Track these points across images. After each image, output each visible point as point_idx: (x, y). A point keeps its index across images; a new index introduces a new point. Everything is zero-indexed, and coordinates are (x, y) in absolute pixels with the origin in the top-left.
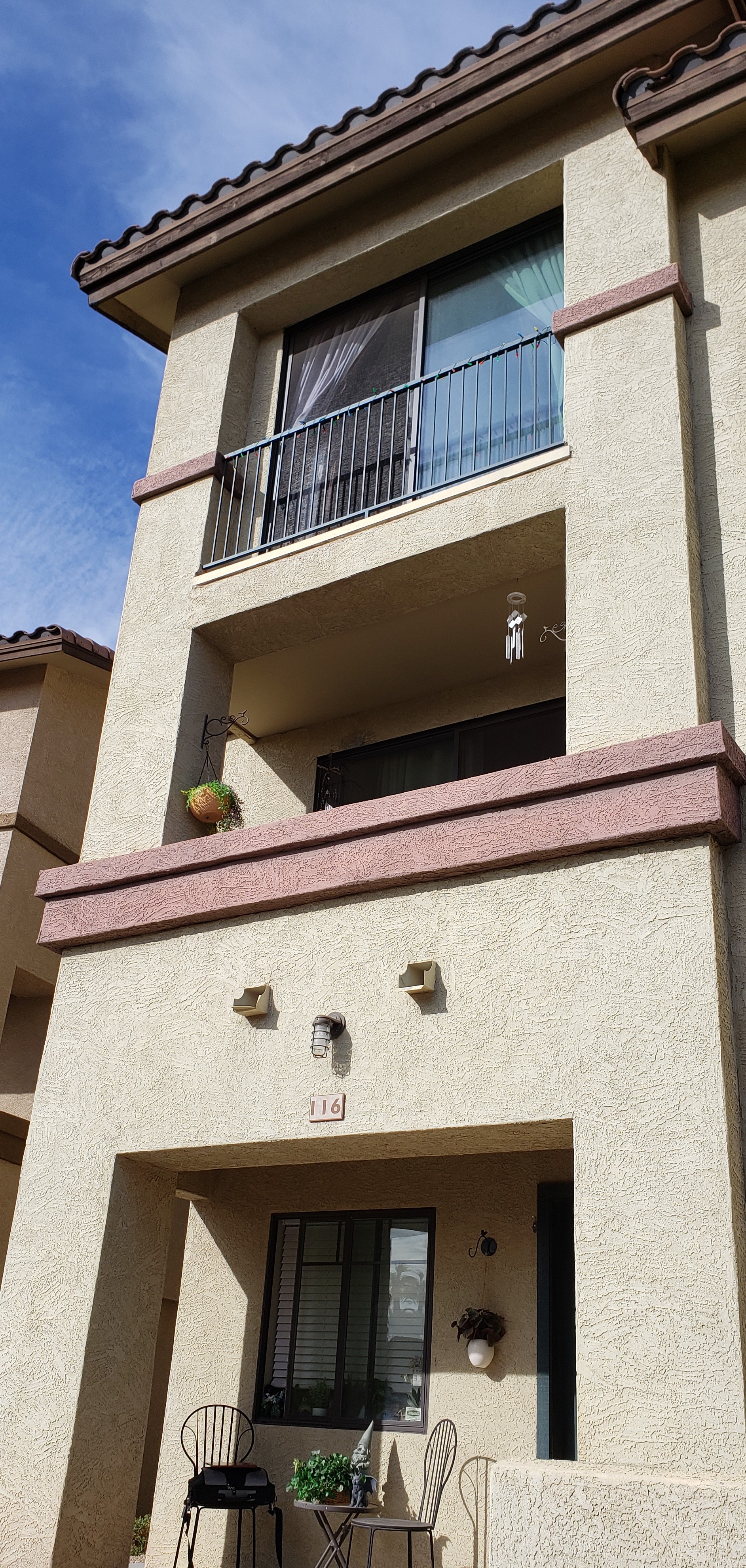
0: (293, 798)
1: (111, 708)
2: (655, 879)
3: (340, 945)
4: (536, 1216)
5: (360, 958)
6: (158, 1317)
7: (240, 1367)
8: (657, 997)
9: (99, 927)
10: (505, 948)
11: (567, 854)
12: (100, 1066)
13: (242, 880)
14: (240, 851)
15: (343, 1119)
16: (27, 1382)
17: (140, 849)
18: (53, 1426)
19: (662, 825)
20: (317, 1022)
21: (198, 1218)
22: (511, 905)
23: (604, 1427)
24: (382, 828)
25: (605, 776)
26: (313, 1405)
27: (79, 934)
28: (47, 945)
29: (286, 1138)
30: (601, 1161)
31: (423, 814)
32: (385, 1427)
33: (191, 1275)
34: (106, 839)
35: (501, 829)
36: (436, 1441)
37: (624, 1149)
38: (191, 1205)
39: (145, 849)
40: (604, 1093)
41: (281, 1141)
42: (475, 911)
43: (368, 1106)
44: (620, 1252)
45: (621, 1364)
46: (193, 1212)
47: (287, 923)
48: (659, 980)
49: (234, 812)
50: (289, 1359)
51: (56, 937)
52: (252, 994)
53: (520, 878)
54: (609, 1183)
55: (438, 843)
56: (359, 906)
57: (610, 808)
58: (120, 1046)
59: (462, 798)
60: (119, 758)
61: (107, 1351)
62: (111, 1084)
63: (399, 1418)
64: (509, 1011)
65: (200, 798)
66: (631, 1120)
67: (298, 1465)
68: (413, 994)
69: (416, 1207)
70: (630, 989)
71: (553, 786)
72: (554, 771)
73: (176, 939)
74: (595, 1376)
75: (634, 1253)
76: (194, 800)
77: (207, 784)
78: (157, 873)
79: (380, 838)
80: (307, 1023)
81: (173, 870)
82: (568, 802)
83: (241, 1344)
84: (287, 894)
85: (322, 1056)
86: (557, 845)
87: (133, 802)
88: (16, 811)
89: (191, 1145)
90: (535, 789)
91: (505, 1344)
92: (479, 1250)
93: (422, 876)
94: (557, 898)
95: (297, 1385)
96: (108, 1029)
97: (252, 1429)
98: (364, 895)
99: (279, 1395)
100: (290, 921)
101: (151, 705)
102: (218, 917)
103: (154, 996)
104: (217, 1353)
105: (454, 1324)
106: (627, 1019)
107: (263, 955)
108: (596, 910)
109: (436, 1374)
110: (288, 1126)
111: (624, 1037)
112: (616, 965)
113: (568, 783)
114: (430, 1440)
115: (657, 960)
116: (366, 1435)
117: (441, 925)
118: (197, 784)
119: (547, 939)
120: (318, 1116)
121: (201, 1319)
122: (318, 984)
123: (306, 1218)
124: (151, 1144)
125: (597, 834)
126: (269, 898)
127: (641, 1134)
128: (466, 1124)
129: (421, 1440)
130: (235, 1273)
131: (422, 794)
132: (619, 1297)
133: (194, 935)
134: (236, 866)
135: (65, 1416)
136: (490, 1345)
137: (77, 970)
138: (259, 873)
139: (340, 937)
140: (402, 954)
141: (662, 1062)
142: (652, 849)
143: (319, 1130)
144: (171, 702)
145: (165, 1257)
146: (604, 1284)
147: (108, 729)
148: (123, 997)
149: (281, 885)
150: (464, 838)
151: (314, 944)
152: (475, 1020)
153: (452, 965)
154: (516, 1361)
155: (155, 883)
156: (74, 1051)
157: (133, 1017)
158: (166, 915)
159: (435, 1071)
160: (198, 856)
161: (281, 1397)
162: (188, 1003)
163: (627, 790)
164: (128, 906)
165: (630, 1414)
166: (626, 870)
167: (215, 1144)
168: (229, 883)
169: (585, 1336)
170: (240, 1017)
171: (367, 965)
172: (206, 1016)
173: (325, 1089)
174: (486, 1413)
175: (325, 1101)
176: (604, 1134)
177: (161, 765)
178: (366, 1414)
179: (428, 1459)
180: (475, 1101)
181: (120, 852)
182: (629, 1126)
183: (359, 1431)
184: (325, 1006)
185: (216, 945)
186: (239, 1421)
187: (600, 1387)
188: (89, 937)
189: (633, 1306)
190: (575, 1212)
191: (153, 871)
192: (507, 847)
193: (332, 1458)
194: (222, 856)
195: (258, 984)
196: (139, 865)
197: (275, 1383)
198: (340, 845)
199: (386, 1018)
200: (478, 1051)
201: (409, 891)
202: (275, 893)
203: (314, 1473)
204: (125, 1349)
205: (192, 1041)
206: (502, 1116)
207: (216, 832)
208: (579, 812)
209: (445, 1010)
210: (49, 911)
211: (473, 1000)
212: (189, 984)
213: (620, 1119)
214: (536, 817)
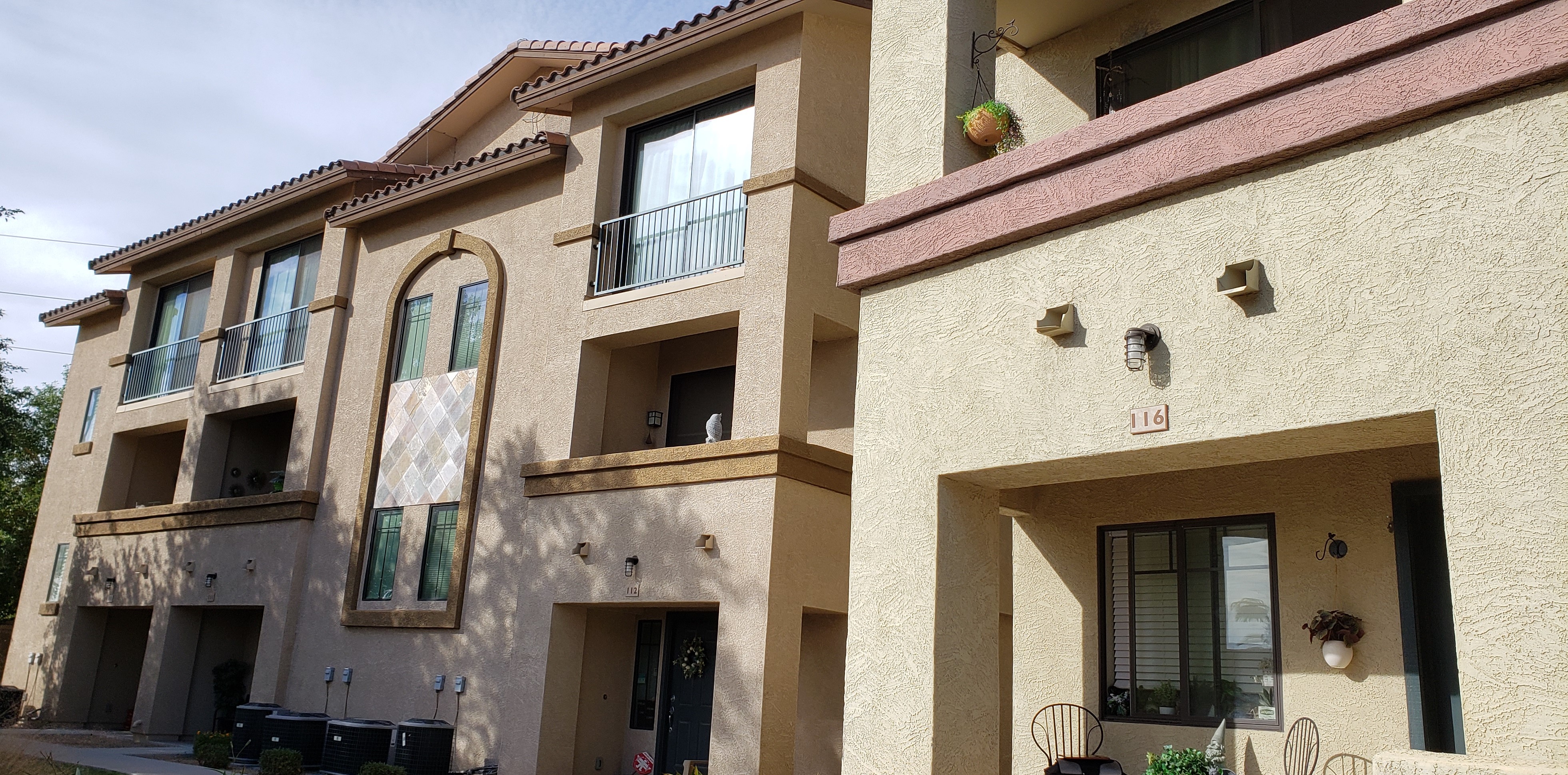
0: (1073, 107)
1: (877, 43)
2: (1529, 132)
3: (1145, 255)
4: (1392, 515)
5: (1170, 266)
6: (998, 624)
7: (1081, 669)
8: (1537, 269)
9: (893, 264)
10: (1339, 236)
11: (1411, 119)
12: (911, 395)
13: (1031, 200)
14: (1026, 169)
15: (1168, 429)
16: (885, 681)
17: (922, 183)
18: (914, 719)
19: (1536, 67)
20: (1129, 335)
21: (1023, 532)
22: (1344, 188)
23: (1497, 725)
24: (1183, 122)
25: (1457, 19)
26: (1159, 705)
27: (875, 274)
28: (846, 287)
29: (1108, 451)
30: (1474, 453)
31: (1229, 99)
32: (1237, 725)
33: (1022, 586)
34: (888, 178)
35: (1325, 104)
36: (1295, 738)
37: (1503, 438)
38: (1014, 521)
39: (927, 182)
40: (1473, 380)
41: (1103, 454)
42: (1300, 200)
43: (1195, 415)
44: (1503, 546)
45: (1514, 662)
46: (1016, 527)
47: (1084, 239)
48: (1539, 248)
49: (1013, 131)
50: (1131, 663)
51: (853, 278)
52: (1055, 314)
53: (1353, 155)
54: (1485, 475)
55: (1250, 130)
56: (1162, 210)
57: (1465, 57)
58: (928, 375)
59: (1274, 75)
60: (891, 93)
61: (954, 654)
62: (924, 411)
63: (1252, 716)
64: (1350, 303)
65: (977, 121)
66: (1510, 406)
67: (1152, 758)
68: (1234, 297)
69: (1252, 513)
70: (1501, 263)
71: (1388, 43)
72: (1388, 25)
73: (969, 268)
74: (1481, 674)
75: (1522, 546)
76: (971, 124)
77: (982, 105)
78: (943, 204)
79: (1181, 133)
80: (1118, 337)
81: (958, 199)
82: (1409, 58)
83: (1081, 648)
84: (1081, 208)
85: (1138, 369)
86: (1398, 110)
87: (910, 136)
88: (794, 165)
89: (1011, 463)
90: (1365, 50)
91: (1362, 644)
92: (1327, 553)
93: (1234, 168)
94: (1401, 171)
95: (1141, 687)
96: (914, 360)
97: (1100, 725)
98: (1168, 198)
99: (1123, 695)
100: (1087, 235)
101: (917, 31)
102: (1010, 240)
103: (955, 326)
104: (1057, 657)
105: (1305, 626)
106: (1499, 296)
107: (1062, 274)
108: (1452, 179)
109: (1288, 675)
110: (1109, 440)
111: (1495, 318)
112: (1481, 238)
113: (1407, 36)
114: (1288, 737)
115: (1535, 225)
116: (1219, 731)
117: (1261, 220)
118: (972, 108)
119: (1392, 220)
120: (1140, 427)
121: (1037, 626)
122: (1126, 298)
123: (1133, 529)
124: (971, 464)
125: (1448, 90)
126: (1062, 215)
127: (1523, 421)
128: (1308, 424)
129: (1279, 737)
130: (1066, 583)
131: (1226, 77)
132: (1505, 593)
133: (987, 262)
134: (1023, 186)
135: (924, 710)
136: (1348, 645)
137: (877, 307)
138: (1048, 190)
139: (1144, 246)
140: (1218, 256)
141: (1548, 340)
142: (1523, 97)
143: (1143, 441)
144: (936, 25)
145: (997, 569)
146: (1486, 580)
147: (876, 65)
148: (924, 328)
149: (1074, 200)
150: (1281, 119)
151: (1116, 256)
152: (1309, 317)
153: (1278, 262)
154: (1379, 662)
155: (941, 215)
156: (885, 383)
157: (936, 346)
158: (957, 245)
159: (1267, 374)
160: (982, 181)
161: (1125, 697)
162: (990, 328)
163: (1486, 32)
164: (918, 241)
165: (1527, 713)
166: (1489, 128)
167: (1035, 461)
168: (1018, 205)
169: (1466, 634)
170: (1045, 338)
171: (1178, 272)
172: (1010, 339)
173: (1145, 401)
174: (1349, 713)
175: (1146, 414)
176: (1476, 423)
177: (932, 92)
178: (1216, 713)
179: (1288, 755)
180: (1315, 401)
181: (903, 189)
182: (1507, 412)
183: (1210, 729)
184: (1136, 319)
185: (1011, 269)
186: (1086, 719)
187: (1489, 684)
188: (885, 275)
189: (1524, 602)
190: (1444, 508)
191: (938, 202)
192: (1334, 122)
193: (1186, 752)
194: (1007, 178)
195: (1060, 303)
196: (924, 198)
197: (1118, 685)
198: (1135, 148)
199: (1206, 324)
200: (1315, 348)
201: (1220, 187)
202: (1068, 208)
203: (1169, 765)
204: (970, 652)
205: (999, 364)
206: (1348, 413)
207: (997, 154)
208: (1424, 68)
209: (1274, 310)
210: (844, 254)
211: (1306, 295)
212: (988, 311)
213: (1495, 405)
214: (1368, 82)
